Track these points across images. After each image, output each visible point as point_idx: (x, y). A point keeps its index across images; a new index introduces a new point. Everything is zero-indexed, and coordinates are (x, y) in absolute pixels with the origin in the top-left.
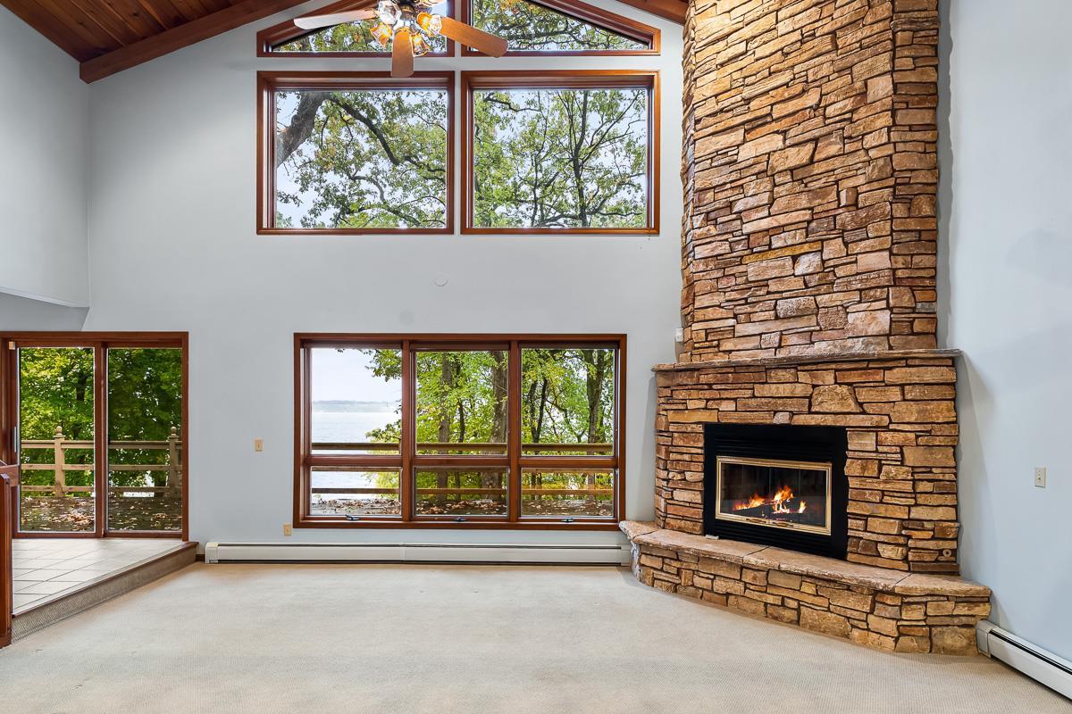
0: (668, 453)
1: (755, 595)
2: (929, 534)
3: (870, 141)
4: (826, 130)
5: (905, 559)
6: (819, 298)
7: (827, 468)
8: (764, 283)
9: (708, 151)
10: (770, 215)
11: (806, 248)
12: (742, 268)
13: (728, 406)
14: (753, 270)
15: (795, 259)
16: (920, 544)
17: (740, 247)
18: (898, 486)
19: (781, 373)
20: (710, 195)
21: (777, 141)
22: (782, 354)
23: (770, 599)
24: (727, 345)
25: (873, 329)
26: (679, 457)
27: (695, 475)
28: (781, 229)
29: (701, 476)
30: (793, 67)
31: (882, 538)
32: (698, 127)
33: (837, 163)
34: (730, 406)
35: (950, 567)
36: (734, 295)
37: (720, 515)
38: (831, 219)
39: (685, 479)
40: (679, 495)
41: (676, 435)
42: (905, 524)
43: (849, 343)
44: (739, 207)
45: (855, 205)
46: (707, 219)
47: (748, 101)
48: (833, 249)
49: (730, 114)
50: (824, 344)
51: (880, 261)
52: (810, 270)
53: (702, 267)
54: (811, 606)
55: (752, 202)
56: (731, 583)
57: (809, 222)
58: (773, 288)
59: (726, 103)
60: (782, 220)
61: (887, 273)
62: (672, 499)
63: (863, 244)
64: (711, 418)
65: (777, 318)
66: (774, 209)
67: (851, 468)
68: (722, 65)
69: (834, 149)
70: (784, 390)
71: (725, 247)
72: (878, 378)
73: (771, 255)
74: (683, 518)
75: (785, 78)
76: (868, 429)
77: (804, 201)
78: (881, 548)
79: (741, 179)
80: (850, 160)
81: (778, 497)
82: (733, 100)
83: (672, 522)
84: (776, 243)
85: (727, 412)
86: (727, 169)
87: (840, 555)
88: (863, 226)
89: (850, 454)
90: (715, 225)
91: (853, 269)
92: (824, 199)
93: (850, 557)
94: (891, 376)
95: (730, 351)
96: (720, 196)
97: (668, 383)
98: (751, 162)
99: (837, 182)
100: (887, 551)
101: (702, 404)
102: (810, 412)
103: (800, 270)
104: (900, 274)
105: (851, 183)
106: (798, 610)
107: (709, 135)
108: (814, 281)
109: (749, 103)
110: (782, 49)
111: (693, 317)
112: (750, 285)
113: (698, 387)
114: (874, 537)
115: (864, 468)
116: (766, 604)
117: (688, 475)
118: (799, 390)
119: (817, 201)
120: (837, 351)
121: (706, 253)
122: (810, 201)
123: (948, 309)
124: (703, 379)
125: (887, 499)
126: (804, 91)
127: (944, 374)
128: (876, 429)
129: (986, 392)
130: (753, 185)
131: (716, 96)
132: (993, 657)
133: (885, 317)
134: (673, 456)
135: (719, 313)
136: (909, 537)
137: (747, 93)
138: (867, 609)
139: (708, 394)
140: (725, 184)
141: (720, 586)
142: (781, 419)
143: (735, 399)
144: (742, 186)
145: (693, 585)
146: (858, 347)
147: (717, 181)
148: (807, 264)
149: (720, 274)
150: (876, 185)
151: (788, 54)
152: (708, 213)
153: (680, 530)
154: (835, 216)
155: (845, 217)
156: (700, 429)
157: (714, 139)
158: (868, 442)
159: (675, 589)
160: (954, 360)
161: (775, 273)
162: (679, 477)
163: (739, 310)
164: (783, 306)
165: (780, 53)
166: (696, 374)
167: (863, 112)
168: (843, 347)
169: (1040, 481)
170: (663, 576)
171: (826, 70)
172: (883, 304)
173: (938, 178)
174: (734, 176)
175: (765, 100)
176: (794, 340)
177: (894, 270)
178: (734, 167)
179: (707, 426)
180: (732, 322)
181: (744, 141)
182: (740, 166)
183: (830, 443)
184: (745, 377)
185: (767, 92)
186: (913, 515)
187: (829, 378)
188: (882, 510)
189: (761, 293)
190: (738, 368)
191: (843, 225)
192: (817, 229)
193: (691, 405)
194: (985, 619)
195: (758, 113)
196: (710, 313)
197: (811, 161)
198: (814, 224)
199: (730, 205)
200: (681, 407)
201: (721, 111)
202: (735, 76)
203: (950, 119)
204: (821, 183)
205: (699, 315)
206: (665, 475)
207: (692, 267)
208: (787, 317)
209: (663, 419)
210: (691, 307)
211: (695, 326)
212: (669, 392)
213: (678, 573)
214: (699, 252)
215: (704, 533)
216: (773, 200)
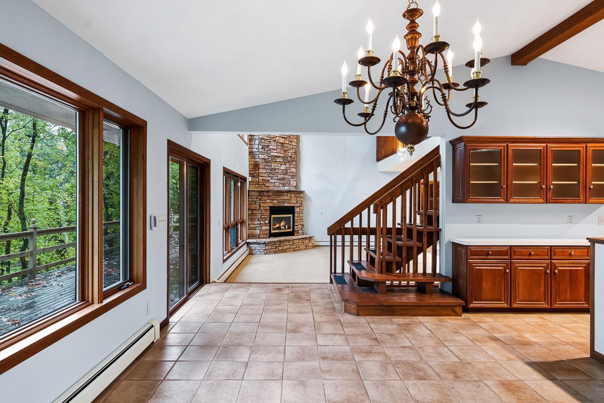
0: (261, 216)
3: (293, 143)
7: (291, 215)
8: (275, 169)
11: (283, 163)
13: (275, 202)
17: (270, 158)
19: (284, 193)
20: (263, 141)
22: (280, 189)
24: (267, 185)
25: (293, 185)
27: (267, 222)
28: (278, 157)
29: (269, 221)
33: (288, 145)
36: (269, 171)
37: (272, 232)
39: (265, 223)
40: (263, 228)
41: (263, 210)
43: (291, 187)
44: (270, 147)
46: (262, 147)
48: (287, 165)
50: (287, 187)
52: (284, 169)
55: (273, 147)
60: (279, 155)
63: (292, 166)
65: (278, 179)
66: (277, 151)
67: (296, 215)
69: (287, 142)
70: (286, 198)
71: (267, 157)
74: (264, 234)
76: (297, 207)
78: (299, 231)
81: (282, 224)
83: (261, 236)
85: (275, 203)
87: (293, 235)
88: (292, 162)
90: (264, 150)
91: (290, 171)
93: (295, 235)
95: (269, 187)
96: (265, 142)
97: (258, 194)
98: (273, 137)
101: (270, 201)
102: (290, 203)
103: (282, 168)
104: (296, 174)
111: (259, 175)
113: (269, 196)
114: (299, 229)
118: (289, 198)
120: (290, 189)
124: (268, 194)
127: (301, 195)
128: (300, 206)
129: (310, 199)
130: (273, 143)
132: (315, 246)
134: (263, 217)
135: (266, 175)
136: (302, 228)
142: (286, 205)
143: (277, 200)
144: (271, 142)
148: (283, 167)
153: (263, 238)
155: (289, 158)
156: (269, 208)
158: (297, 209)
160: (303, 192)
166: (267, 192)
169: (322, 214)
174: (269, 138)
176: (281, 185)
179: (270, 207)
180: (269, 178)
183: (291, 210)
184: (277, 194)
187: (292, 195)
188: (299, 223)
191: (289, 160)
192: (285, 160)
193: (267, 201)
196: (263, 175)
197: (284, 143)
199: (268, 146)
200: (264, 202)
204: (286, 149)
205: (261, 175)
206: (259, 222)
207: (258, 160)
208: (280, 179)
209: (258, 206)
210: (257, 172)
211: (260, 178)
212: (259, 197)
213: (276, 247)
214: (261, 156)
215: (269, 237)
216: (277, 149)
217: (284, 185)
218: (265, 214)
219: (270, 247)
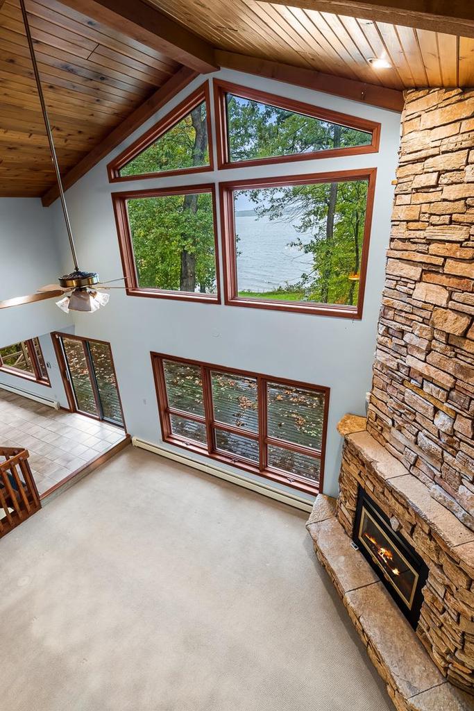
2: (468, 671)
6: (445, 453)
8: (414, 411)
9: (395, 273)
10: (425, 361)
11: (444, 408)
12: (402, 388)
13: (370, 485)
14: (408, 395)
15: (436, 410)
16: (458, 672)
17: (403, 371)
20: (391, 313)
21: (444, 297)
24: (386, 435)
27: (351, 506)
28: (431, 379)
29: (355, 509)
30: (471, 225)
38: (468, 398)
39: (347, 504)
44: (407, 337)
46: (387, 332)
47: (429, 242)
48: (463, 425)
52: (444, 429)
55: (416, 341)
57: (451, 389)
58: (418, 419)
59: (414, 234)
60: (433, 372)
64: (361, 483)
65: (416, 443)
66: (429, 358)
68: (416, 191)
73: (421, 393)
74: (344, 522)
75: (461, 234)
77: (451, 367)
79: (412, 313)
82: (418, 234)
84: (426, 388)
85: (369, 488)
86: (405, 298)
89: (428, 583)
90: (391, 342)
92: (466, 377)
95: (387, 441)
96: (398, 319)
98: (421, 304)
103: (437, 422)
107: (397, 259)
108: (445, 438)
109: (429, 244)
110: (465, 199)
112: (405, 405)
119: (461, 376)
121: (383, 360)
122: (455, 371)
130: (419, 326)
131: (408, 222)
135: (385, 409)
137: (429, 232)
139: (361, 468)
140: (402, 310)
143: (374, 486)
144: (412, 321)
147: (397, 304)
148: (443, 422)
149: (389, 382)
152: (388, 328)
154: (470, 398)
156: (356, 483)
157: (400, 264)
161: (421, 410)
163: (395, 417)
164: (422, 439)
165: (463, 201)
174: (407, 309)
175: (441, 249)
178: (409, 300)
181: (420, 280)
182: (414, 302)
185: (444, 242)
189: (410, 418)
195: (434, 260)
196: (380, 405)
197: (464, 336)
198: (454, 393)
199: (403, 332)
201: (409, 240)
202: (424, 208)
208: (421, 449)
216: (429, 351)
217: (434, 477)
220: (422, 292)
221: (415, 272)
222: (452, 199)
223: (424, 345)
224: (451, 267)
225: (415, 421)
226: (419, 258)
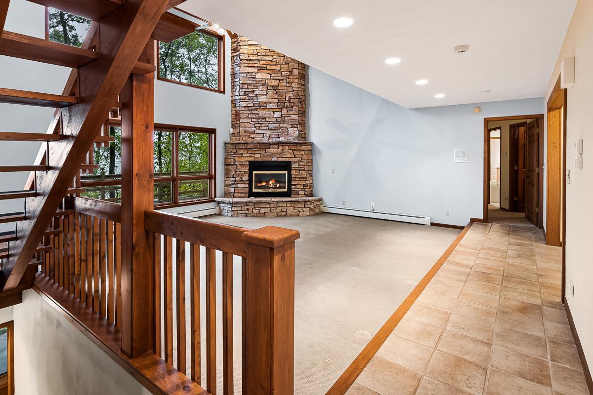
0: (236, 172)
1: (274, 211)
2: (308, 187)
3: (293, 85)
4: (282, 78)
5: (305, 194)
6: (280, 125)
7: (286, 172)
8: (264, 118)
9: (245, 71)
10: (266, 98)
11: (277, 110)
12: (257, 112)
14: (261, 113)
15: (274, 112)
16: (308, 190)
17: (257, 105)
18: (303, 176)
19: (274, 146)
20: (246, 86)
21: (268, 76)
22: (270, 140)
23: (279, 211)
24: (253, 136)
25: (294, 136)
26: (240, 173)
27: (245, 179)
28: (270, 103)
29: (248, 178)
30: (273, 56)
31: (300, 190)
32: (241, 62)
33: (285, 88)
34: (259, 155)
35: (311, 195)
36: (255, 120)
37: (254, 190)
39: (242, 180)
40: (239, 186)
41: (238, 165)
42: (304, 185)
43: (289, 138)
44: (257, 92)
45: (289, 101)
46: (245, 94)
47: (259, 60)
48: (284, 112)
49: (253, 62)
50: (283, 138)
51: (296, 117)
52: (279, 117)
53: (243, 109)
54: (290, 210)
55: (261, 92)
56: (266, 209)
57: (278, 103)
58: (267, 120)
59: (252, 58)
60: (270, 100)
61: (298, 121)
62: (237, 187)
63: (292, 112)
64: (252, 159)
65: (269, 129)
66: (268, 96)
67: (293, 172)
68: (250, 45)
69: (284, 84)
70: (275, 151)
71: (251, 104)
72: (299, 148)
73: (266, 110)
74: (241, 193)
75: (271, 58)
76: (296, 162)
77: (276, 96)
78: (299, 192)
79: (257, 84)
80: (289, 89)
81: (271, 182)
82: (254, 58)
83: (237, 195)
84: (268, 106)
85: (258, 157)
86: (251, 79)
87: (290, 196)
88: (292, 107)
89: (292, 168)
90: (248, 96)
91: (289, 118)
92: (282, 97)
93: (292, 196)
94: (302, 148)
95: (254, 138)
96: (249, 87)
97: (234, 147)
98: (260, 80)
99: (285, 93)
100: (301, 193)
101: (249, 155)
102: (282, 157)
103: (275, 116)
104: (300, 121)
105: (288, 95)
106: (286, 212)
108: (280, 120)
111: (240, 125)
112: (259, 118)
113: (247, 149)
114: (298, 190)
115: (296, 172)
116: (277, 212)
117: (244, 179)
118: (279, 151)
119: (280, 97)
120: (286, 141)
121: (245, 105)
122: (278, 97)
123: (309, 132)
124: (248, 147)
125: (301, 179)
126: (276, 65)
127: (309, 148)
128: (299, 161)
129: (320, 152)
130: (261, 87)
132: (324, 212)
133: (297, 132)
134: (238, 173)
135: (250, 125)
136: (305, 188)
137: (259, 58)
138: (303, 206)
139: (250, 152)
140: (251, 84)
141: (262, 211)
142: (274, 159)
143: (260, 154)
144: (257, 86)
145: (253, 213)
146: (291, 140)
147: (248, 82)
148: (277, 115)
149: (250, 113)
150: (295, 97)
151: (271, 51)
152: (245, 92)
153: (240, 197)
154: (285, 103)
155: (287, 104)
156: (248, 163)
157: (247, 68)
158: (297, 165)
159: (246, 216)
160: (311, 144)
161: (268, 116)
162: (240, 179)
163: (256, 125)
164: (271, 126)
166: (246, 145)
167: (291, 77)
168: (288, 140)
170: (242, 212)
171: (282, 61)
172: (297, 129)
173: (306, 98)
174: (254, 82)
175: (264, 63)
176: (273, 136)
177: (299, 120)
178: (254, 80)
179: (250, 162)
180: (254, 129)
181: (258, 72)
182: (257, 80)
183: (286, 166)
184: (263, 147)
185: (265, 60)
186: (306, 183)
187: (287, 148)
188: (300, 183)
189: (263, 121)
190: (260, 144)
191: (287, 106)
192: (280, 105)
193: (244, 155)
194: (321, 204)
195: (263, 66)
196: (246, 125)
197: (278, 86)
198: (279, 104)
199: (253, 91)
200: (241, 156)
201: (250, 60)
202: (255, 51)
203: (309, 85)
204: (281, 93)
205: (242, 125)
206: (234, 179)
207: (238, 108)
208: (271, 129)
209: (232, 160)
210: (238, 122)
211: (241, 129)
212: (235, 151)
213: (248, 210)
214: (242, 104)
215: (249, 197)
216: (267, 93)
217: (278, 136)
218: (242, 170)
219: (239, 209)
220: (259, 76)
221: (256, 70)
222: (265, 48)
223: (265, 93)
224: (268, 67)
225: (266, 121)
226: (256, 65)
